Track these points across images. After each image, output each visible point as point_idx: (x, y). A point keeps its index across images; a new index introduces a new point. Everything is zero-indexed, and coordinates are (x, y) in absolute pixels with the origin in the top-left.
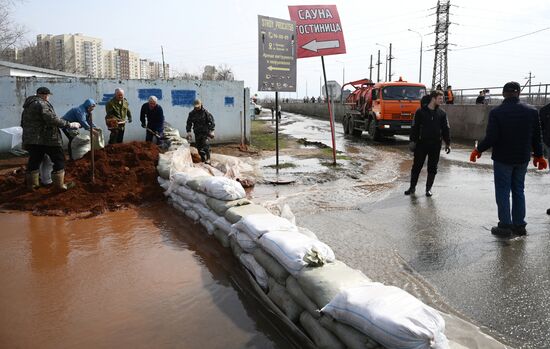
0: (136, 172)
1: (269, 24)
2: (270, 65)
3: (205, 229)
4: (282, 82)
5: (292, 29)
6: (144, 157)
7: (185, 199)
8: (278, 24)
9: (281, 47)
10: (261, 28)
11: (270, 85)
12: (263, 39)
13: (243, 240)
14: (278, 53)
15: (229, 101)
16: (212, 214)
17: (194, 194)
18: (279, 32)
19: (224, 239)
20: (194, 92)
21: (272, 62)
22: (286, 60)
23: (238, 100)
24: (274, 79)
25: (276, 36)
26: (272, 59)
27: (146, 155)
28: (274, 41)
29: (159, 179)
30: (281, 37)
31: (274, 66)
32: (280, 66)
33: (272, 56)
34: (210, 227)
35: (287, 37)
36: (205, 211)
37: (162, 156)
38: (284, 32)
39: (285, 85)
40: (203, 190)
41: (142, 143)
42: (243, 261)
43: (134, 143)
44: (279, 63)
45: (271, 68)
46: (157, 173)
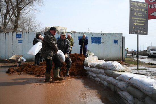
0: (75, 64)
1: (135, 4)
2: (135, 22)
3: (103, 85)
4: (141, 30)
5: (146, 6)
6: (79, 59)
7: (95, 73)
8: (139, 4)
9: (140, 14)
10: (131, 6)
11: (135, 31)
12: (132, 11)
13: (121, 84)
14: (139, 17)
15: (116, 42)
16: (106, 77)
17: (99, 70)
18: (139, 7)
19: (112, 87)
20: (100, 38)
21: (136, 21)
22: (143, 20)
23: (120, 42)
24: (137, 29)
25: (138, 9)
26: (136, 20)
27: (80, 58)
28: (137, 11)
29: (84, 67)
30: (140, 10)
31: (136, 23)
32: (139, 23)
33: (136, 18)
34: (106, 83)
35: (143, 10)
36: (103, 76)
37: (86, 59)
38: (142, 8)
39: (142, 31)
40: (103, 67)
41: (78, 54)
42: (121, 94)
43: (76, 54)
44: (139, 21)
45: (135, 24)
46: (84, 65)
